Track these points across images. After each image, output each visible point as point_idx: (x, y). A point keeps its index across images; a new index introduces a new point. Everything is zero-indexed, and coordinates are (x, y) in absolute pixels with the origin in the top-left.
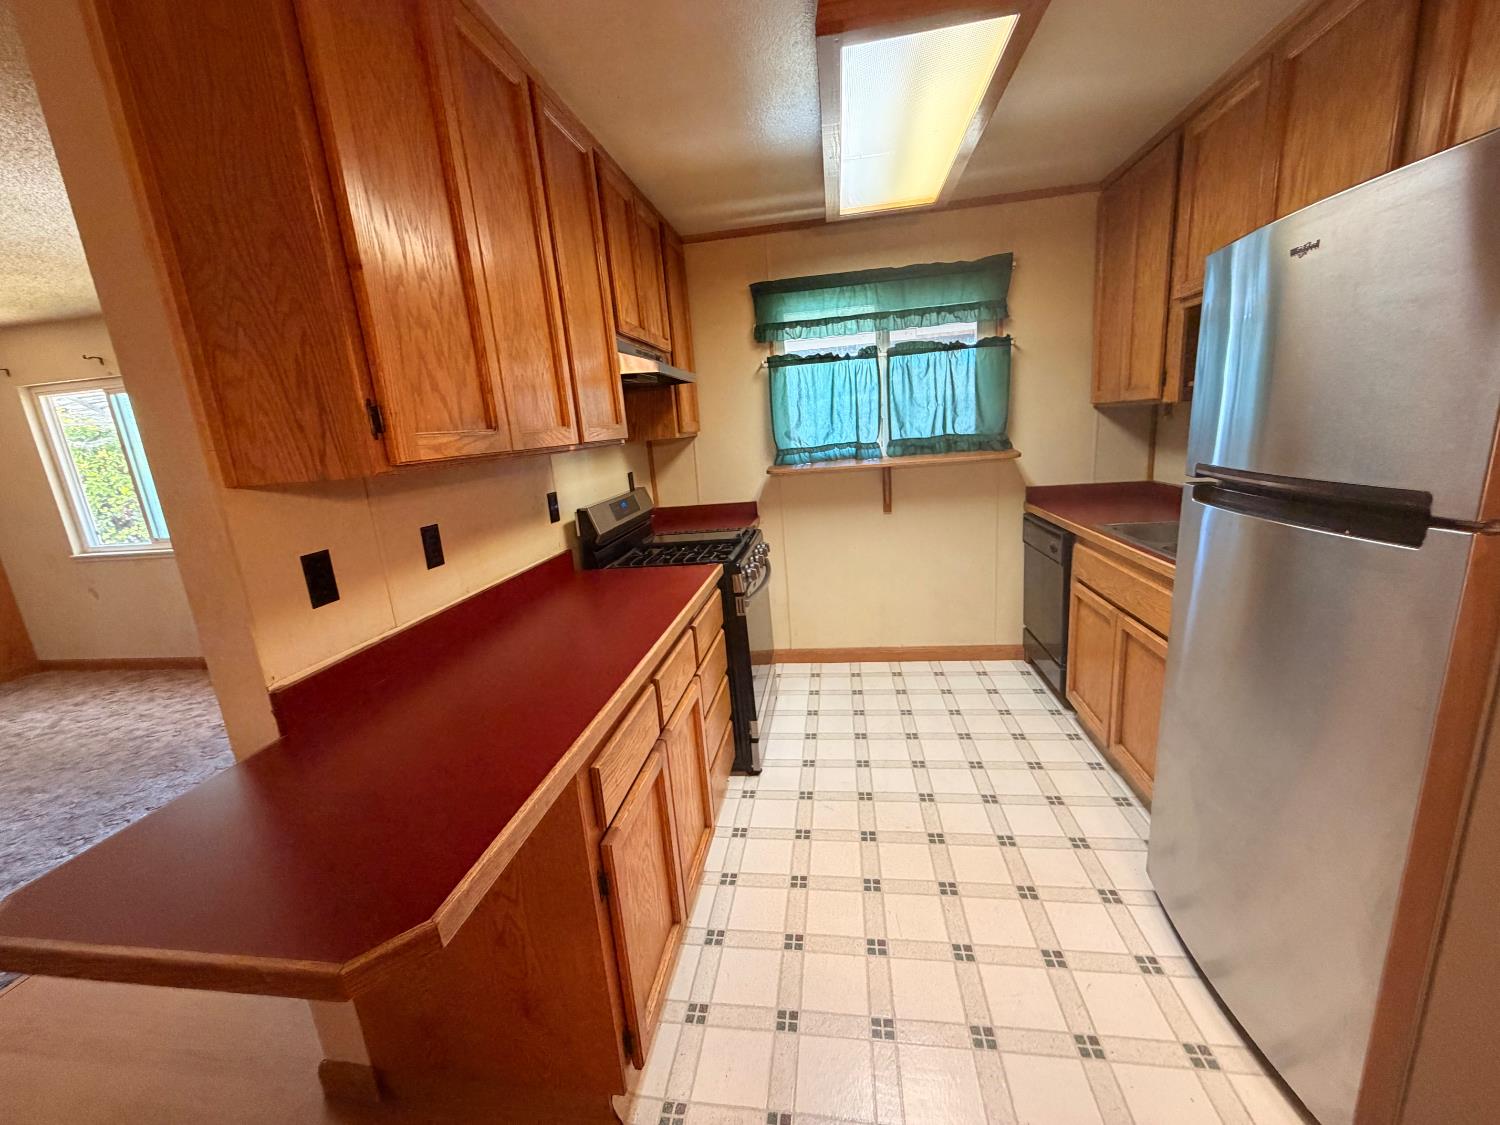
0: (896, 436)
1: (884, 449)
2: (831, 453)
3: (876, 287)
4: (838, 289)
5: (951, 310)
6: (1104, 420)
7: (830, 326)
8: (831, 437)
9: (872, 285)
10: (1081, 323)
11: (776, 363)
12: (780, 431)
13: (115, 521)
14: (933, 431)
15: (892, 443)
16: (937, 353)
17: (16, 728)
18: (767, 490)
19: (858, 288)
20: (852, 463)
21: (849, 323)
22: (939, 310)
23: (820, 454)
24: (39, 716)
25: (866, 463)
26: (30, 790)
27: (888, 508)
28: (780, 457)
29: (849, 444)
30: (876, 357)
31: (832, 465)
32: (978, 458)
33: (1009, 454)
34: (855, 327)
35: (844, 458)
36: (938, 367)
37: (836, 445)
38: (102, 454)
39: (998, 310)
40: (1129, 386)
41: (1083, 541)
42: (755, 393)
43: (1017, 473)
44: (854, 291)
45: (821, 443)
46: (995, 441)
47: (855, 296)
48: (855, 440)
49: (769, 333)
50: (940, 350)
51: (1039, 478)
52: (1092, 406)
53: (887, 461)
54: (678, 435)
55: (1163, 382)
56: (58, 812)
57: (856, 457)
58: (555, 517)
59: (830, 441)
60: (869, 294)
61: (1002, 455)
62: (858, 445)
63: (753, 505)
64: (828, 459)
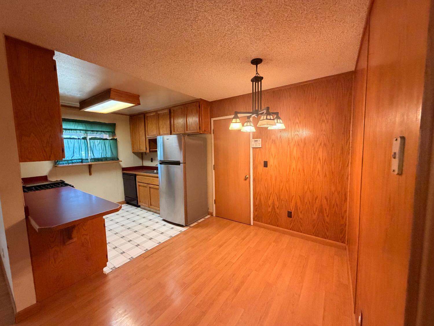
0: (92, 157)
1: (89, 160)
2: (73, 161)
4: (75, 123)
5: (104, 132)
6: (134, 155)
7: (73, 131)
8: (73, 157)
10: (129, 138)
14: (102, 156)
15: (91, 159)
16: (101, 140)
20: (81, 164)
21: (78, 131)
22: (101, 131)
23: (70, 162)
25: (84, 164)
27: (90, 174)
29: (79, 159)
30: (86, 139)
31: (74, 164)
32: (111, 162)
33: (118, 161)
34: (80, 132)
35: (78, 162)
36: (102, 143)
37: (75, 159)
39: (113, 133)
40: (140, 150)
41: (138, 175)
43: (120, 165)
44: (79, 124)
45: (70, 159)
46: (115, 159)
50: (102, 140)
51: (124, 166)
52: (132, 153)
53: (90, 163)
55: (146, 149)
57: (82, 162)
59: (73, 158)
61: (116, 161)
62: (82, 159)
63: (46, 176)
64: (73, 163)
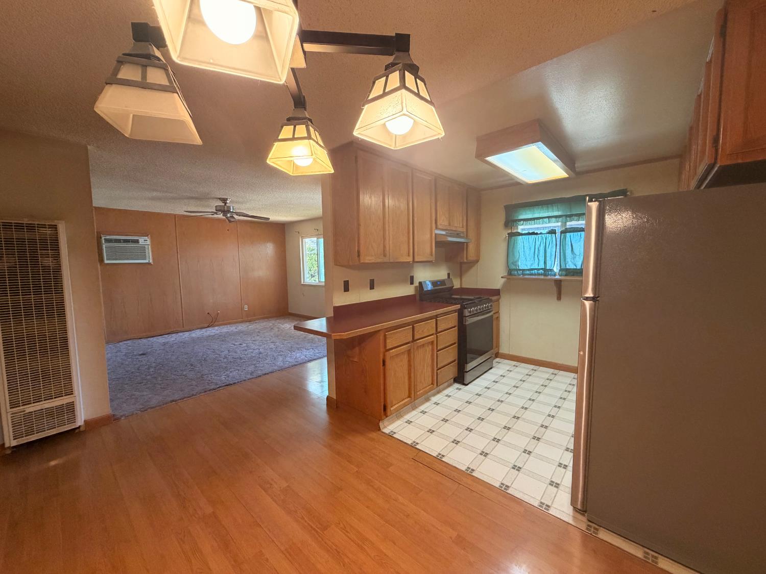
0: (563, 267)
1: (557, 272)
2: (533, 272)
3: (558, 206)
4: (540, 207)
7: (536, 221)
8: (533, 265)
9: (556, 205)
11: (511, 235)
12: (511, 261)
13: (312, 275)
15: (561, 270)
17: (283, 326)
18: (505, 285)
19: (549, 206)
20: (542, 277)
21: (545, 219)
23: (528, 272)
24: (288, 325)
25: (549, 277)
26: (285, 340)
27: (559, 298)
28: (510, 272)
29: (542, 269)
30: (556, 234)
31: (534, 277)
34: (547, 221)
35: (539, 274)
37: (536, 269)
38: (312, 255)
42: (503, 247)
44: (548, 207)
45: (528, 268)
47: (548, 209)
48: (544, 267)
49: (510, 224)
53: (557, 277)
54: (465, 261)
56: (290, 345)
57: (545, 275)
58: (412, 283)
59: (533, 267)
60: (554, 208)
62: (545, 270)
63: (498, 290)
64: (531, 274)
